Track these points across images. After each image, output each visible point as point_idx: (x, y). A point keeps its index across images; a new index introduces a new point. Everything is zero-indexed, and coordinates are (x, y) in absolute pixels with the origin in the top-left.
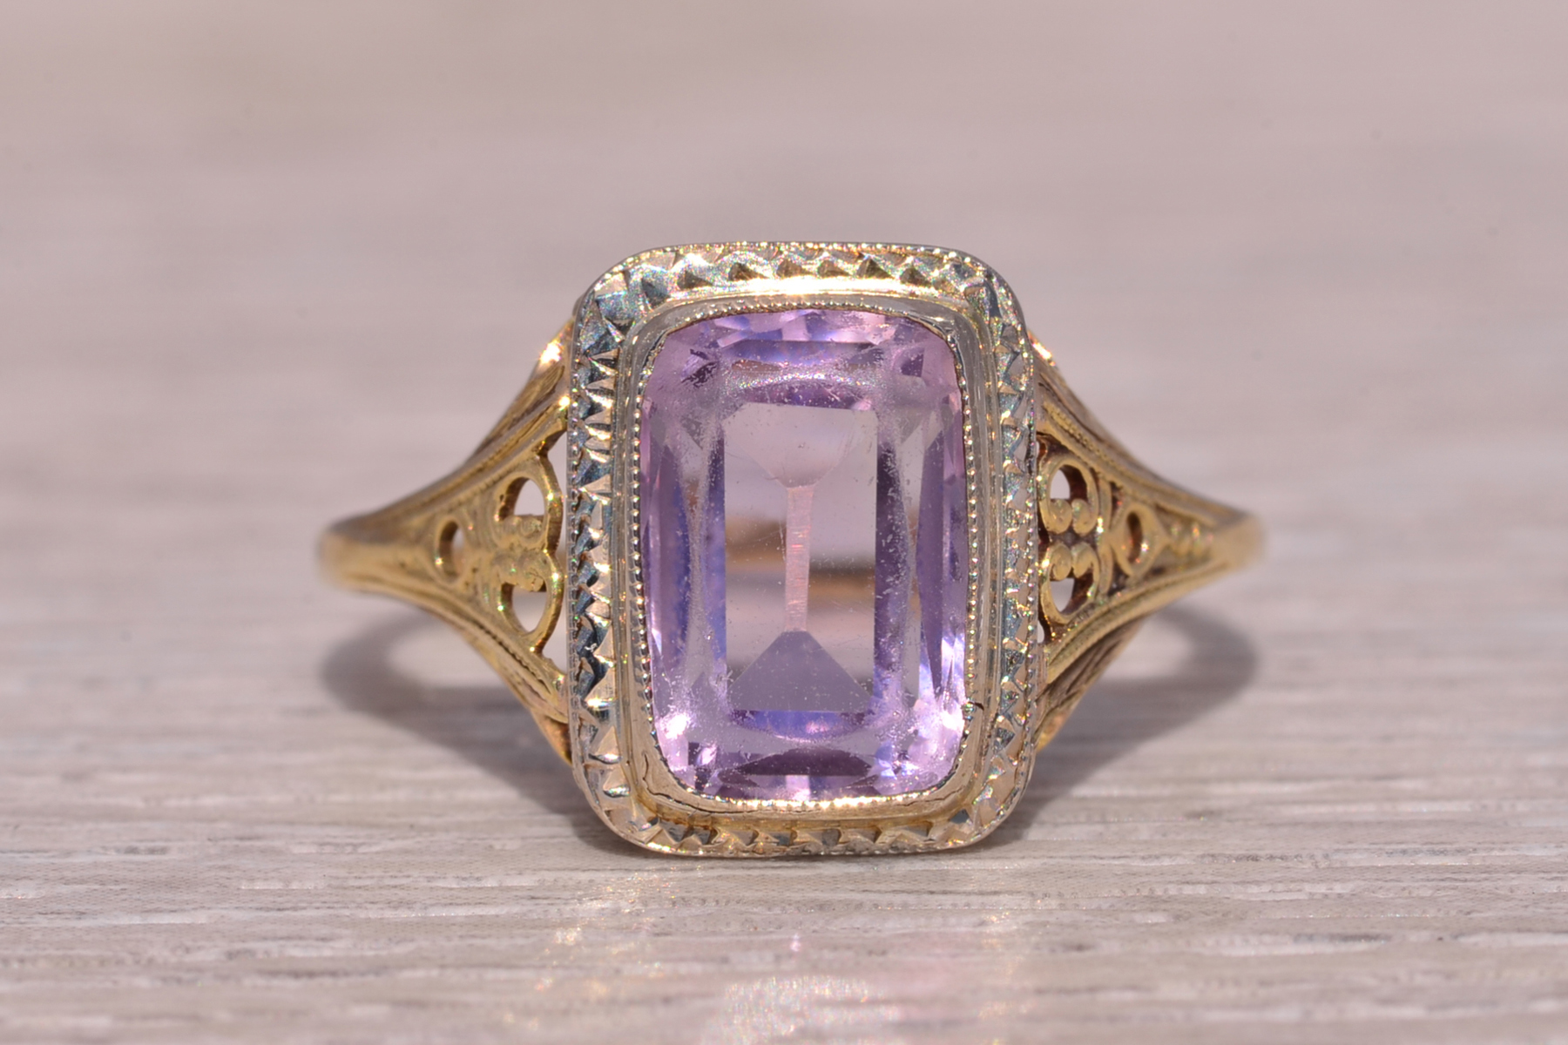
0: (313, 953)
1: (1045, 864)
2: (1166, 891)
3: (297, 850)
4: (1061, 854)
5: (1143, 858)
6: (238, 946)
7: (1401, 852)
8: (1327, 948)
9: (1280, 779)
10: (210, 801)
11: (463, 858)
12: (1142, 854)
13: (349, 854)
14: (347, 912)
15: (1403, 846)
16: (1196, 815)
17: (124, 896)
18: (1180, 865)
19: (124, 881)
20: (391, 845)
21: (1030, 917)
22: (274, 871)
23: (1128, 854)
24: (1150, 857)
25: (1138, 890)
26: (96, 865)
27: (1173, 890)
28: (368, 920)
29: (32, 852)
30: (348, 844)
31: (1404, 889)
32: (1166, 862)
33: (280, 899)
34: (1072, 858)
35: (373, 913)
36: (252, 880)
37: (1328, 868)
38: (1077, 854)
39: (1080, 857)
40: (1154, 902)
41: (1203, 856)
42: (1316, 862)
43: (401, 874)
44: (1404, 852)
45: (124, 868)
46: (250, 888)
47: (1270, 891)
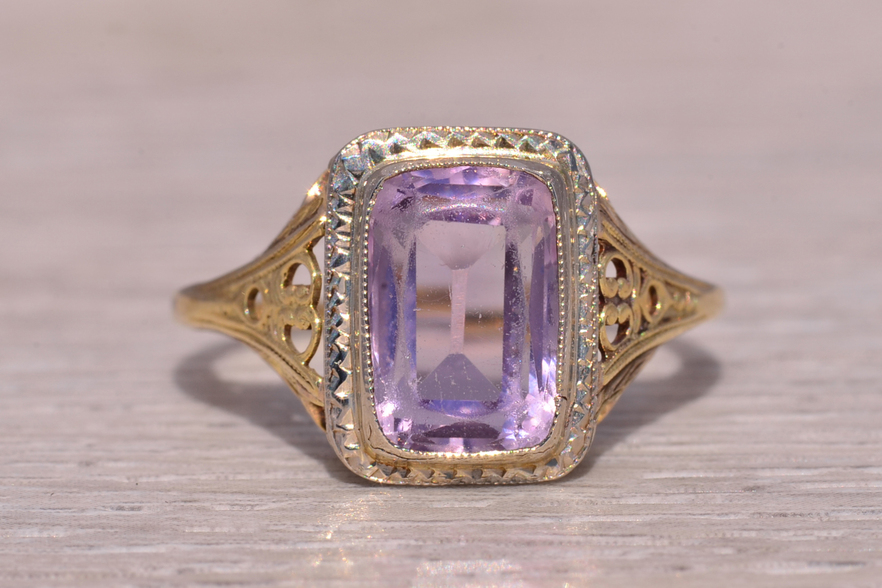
0: (228, 571)
1: (660, 518)
2: (732, 534)
3: (217, 508)
4: (670, 512)
5: (718, 515)
6: (184, 566)
7: (871, 512)
8: (828, 570)
9: (799, 468)
10: (165, 479)
11: (316, 513)
12: (718, 512)
13: (249, 511)
14: (248, 546)
15: (872, 508)
16: (750, 489)
17: (116, 536)
18: (740, 519)
19: (116, 527)
20: (274, 506)
21: (652, 550)
22: (204, 521)
23: (709, 512)
24: (723, 514)
25: (716, 534)
26: (99, 517)
27: (736, 534)
28: (261, 551)
29: (61, 509)
30: (248, 505)
31: (873, 534)
32: (732, 517)
33: (209, 538)
34: (676, 514)
35: (263, 547)
36: (192, 526)
37: (829, 521)
38: (679, 512)
39: (681, 514)
40: (726, 542)
41: (754, 514)
42: (821, 518)
43: (280, 523)
44: (873, 511)
45: (116, 519)
46: (191, 531)
47: (794, 535)
